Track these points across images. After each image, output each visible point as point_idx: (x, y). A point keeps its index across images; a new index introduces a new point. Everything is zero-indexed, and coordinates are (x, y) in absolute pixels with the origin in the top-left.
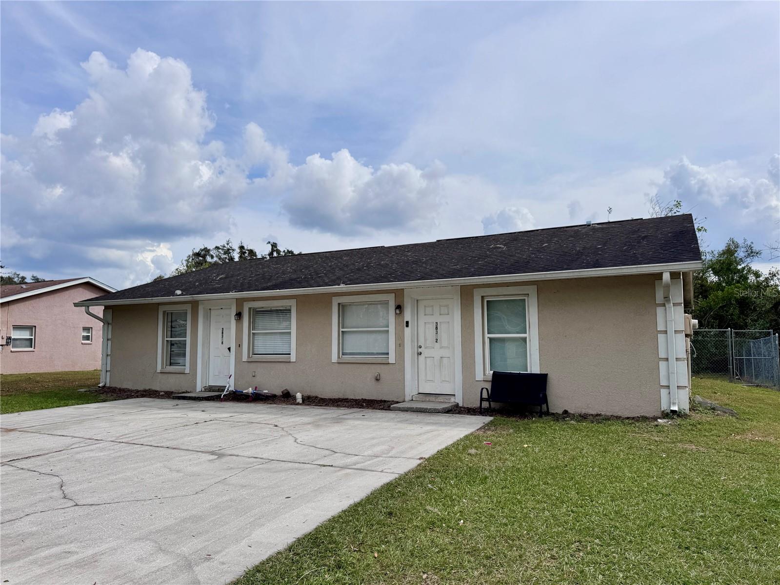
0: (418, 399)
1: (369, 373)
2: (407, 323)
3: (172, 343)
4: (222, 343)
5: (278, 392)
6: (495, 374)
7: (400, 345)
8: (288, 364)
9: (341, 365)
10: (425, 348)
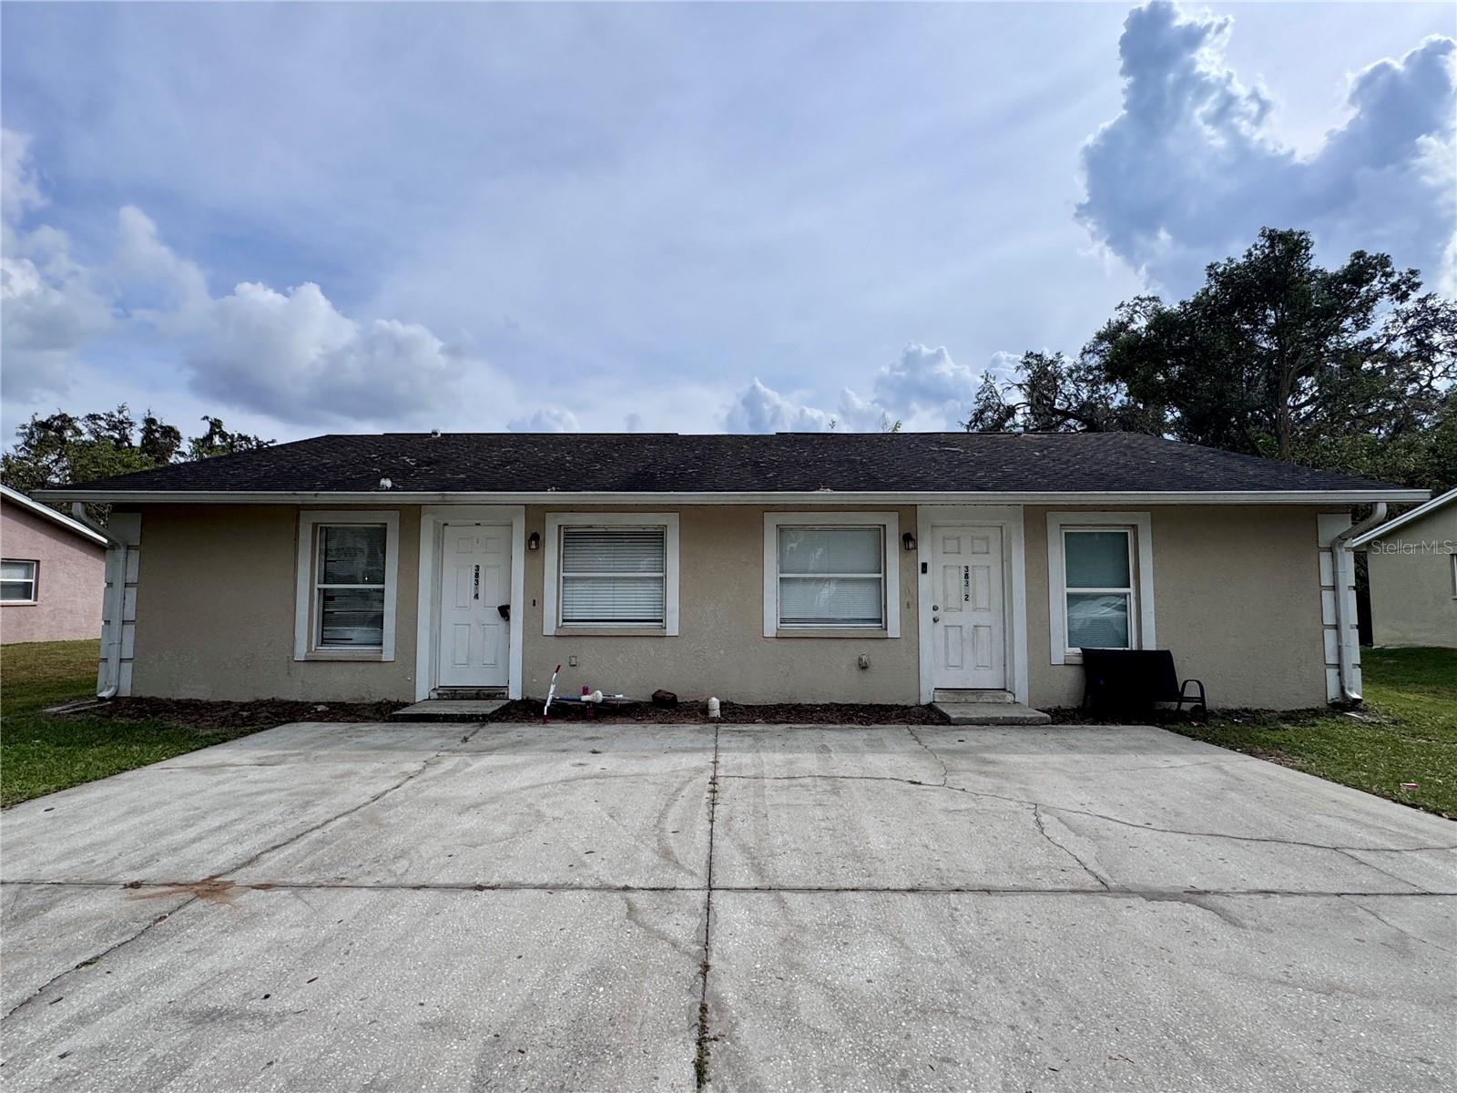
0: (945, 700)
1: (845, 657)
2: (924, 566)
3: (328, 594)
4: (476, 596)
5: (644, 696)
6: (1086, 653)
7: (910, 603)
8: (661, 640)
9: (783, 643)
10: (945, 610)
